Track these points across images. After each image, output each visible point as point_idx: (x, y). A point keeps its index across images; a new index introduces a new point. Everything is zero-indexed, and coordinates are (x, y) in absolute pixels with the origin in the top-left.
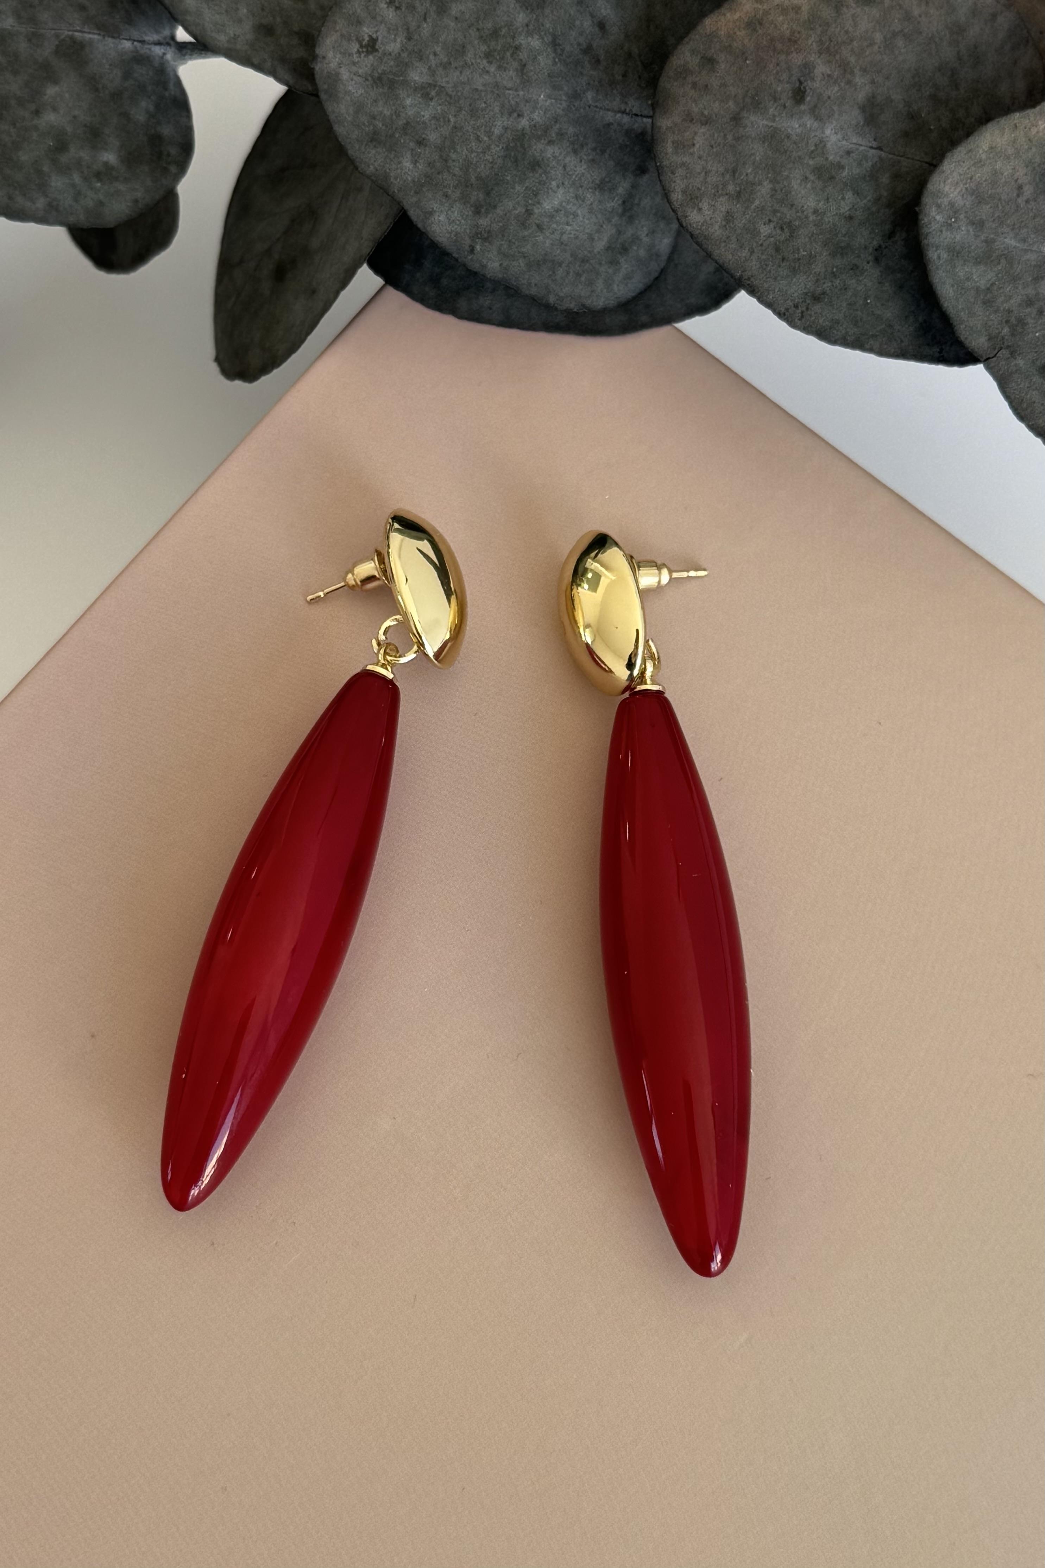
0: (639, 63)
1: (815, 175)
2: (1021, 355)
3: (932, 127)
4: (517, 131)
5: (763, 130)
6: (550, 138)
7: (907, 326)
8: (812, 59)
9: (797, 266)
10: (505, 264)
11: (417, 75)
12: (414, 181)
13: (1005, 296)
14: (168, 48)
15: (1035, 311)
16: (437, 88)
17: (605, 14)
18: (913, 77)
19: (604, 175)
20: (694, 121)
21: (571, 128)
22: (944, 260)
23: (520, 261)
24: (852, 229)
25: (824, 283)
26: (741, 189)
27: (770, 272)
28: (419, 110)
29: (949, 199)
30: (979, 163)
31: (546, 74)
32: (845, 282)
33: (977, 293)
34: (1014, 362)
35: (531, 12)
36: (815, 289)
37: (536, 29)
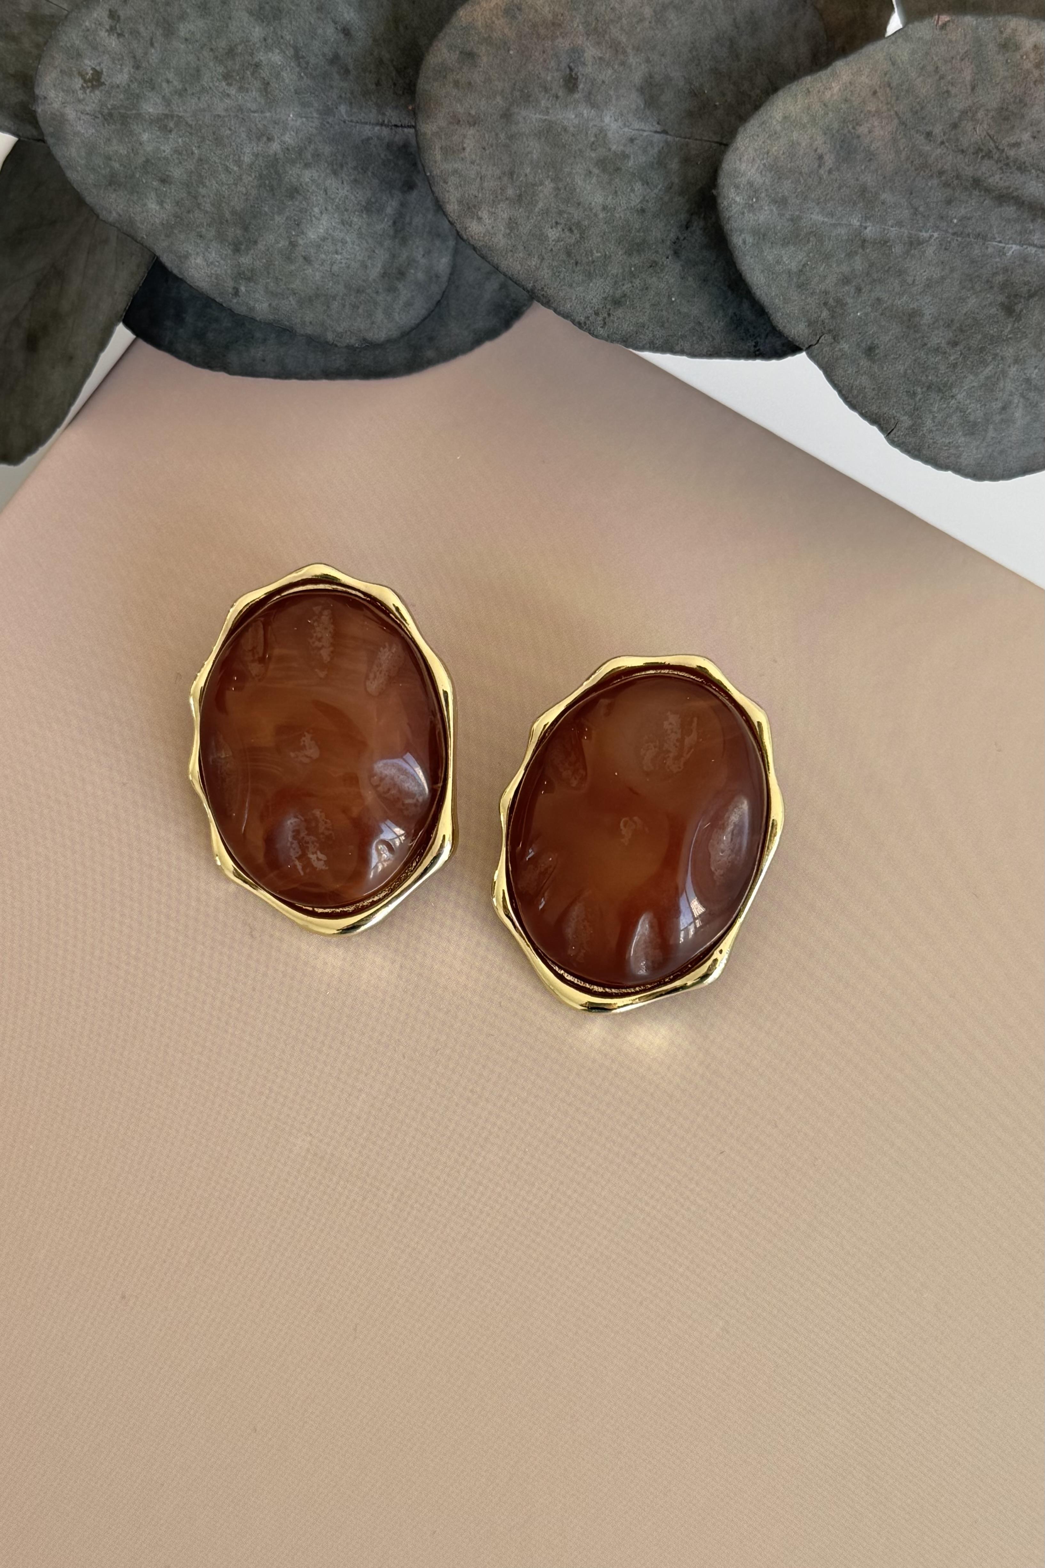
0: (392, 68)
1: (599, 168)
2: (845, 339)
3: (717, 103)
4: (269, 156)
5: (537, 125)
6: (305, 161)
7: (717, 322)
8: (580, 42)
9: (592, 270)
10: (274, 304)
11: (151, 107)
12: (162, 224)
13: (820, 276)
15: (853, 290)
16: (175, 118)
17: (348, 19)
18: (690, 51)
19: (369, 195)
20: (461, 123)
21: (327, 148)
22: (750, 244)
23: (291, 299)
24: (645, 223)
25: (623, 285)
26: (521, 192)
27: (564, 278)
28: (158, 145)
29: (747, 178)
30: (774, 136)
31: (293, 90)
32: (645, 281)
33: (790, 276)
34: (838, 347)
35: (268, 25)
36: (614, 293)
37: (275, 42)
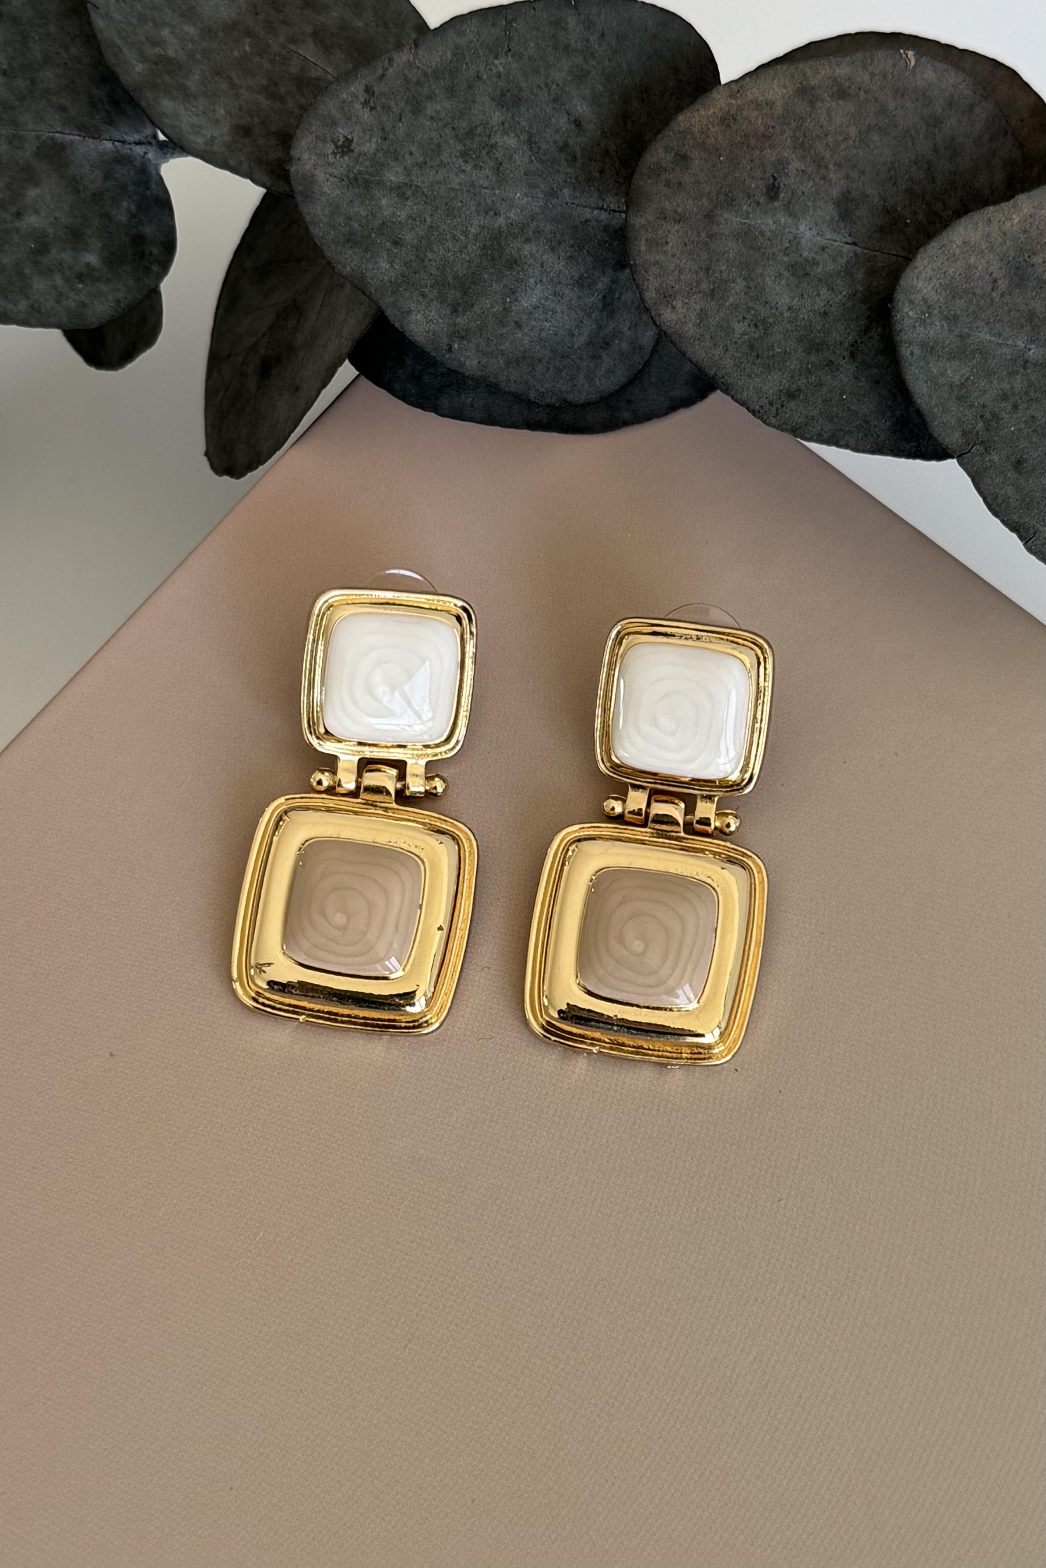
0: (616, 159)
1: (789, 271)
2: (996, 451)
3: (908, 221)
4: (494, 229)
5: (736, 227)
6: (527, 236)
7: (883, 421)
8: (786, 155)
9: (771, 363)
10: (482, 363)
11: (393, 176)
12: (391, 281)
13: (980, 391)
14: (149, 147)
15: (1009, 407)
16: (413, 188)
17: (581, 111)
18: (889, 171)
19: (582, 271)
20: (668, 219)
21: (548, 226)
22: (917, 356)
23: (499, 358)
24: (827, 325)
25: (799, 380)
26: (715, 287)
27: (745, 369)
28: (395, 210)
29: (922, 295)
30: (954, 258)
31: (523, 172)
32: (820, 378)
33: (951, 388)
34: (989, 457)
35: (506, 110)
36: (790, 387)
37: (511, 127)
